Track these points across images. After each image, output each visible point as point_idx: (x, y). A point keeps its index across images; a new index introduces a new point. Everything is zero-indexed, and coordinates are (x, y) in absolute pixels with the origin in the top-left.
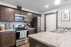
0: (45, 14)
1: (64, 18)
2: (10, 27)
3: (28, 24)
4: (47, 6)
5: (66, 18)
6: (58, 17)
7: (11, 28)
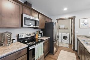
0: (57, 19)
1: (83, 25)
2: (12, 39)
3: (39, 31)
4: (65, 9)
5: (86, 25)
6: (75, 23)
7: (14, 41)
